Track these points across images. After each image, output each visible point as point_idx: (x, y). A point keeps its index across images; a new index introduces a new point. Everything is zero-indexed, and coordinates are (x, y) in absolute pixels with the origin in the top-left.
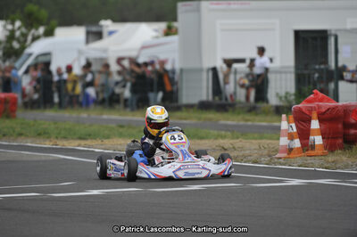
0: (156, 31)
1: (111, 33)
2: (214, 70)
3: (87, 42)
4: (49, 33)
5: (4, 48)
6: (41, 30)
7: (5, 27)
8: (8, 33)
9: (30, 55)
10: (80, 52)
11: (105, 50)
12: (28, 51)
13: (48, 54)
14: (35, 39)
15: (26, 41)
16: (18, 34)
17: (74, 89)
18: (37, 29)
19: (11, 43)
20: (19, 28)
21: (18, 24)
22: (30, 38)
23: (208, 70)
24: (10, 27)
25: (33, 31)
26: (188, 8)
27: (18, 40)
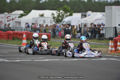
0: (103, 15)
1: (89, 15)
2: (116, 27)
3: (82, 18)
4: (71, 15)
5: (57, 19)
6: (68, 14)
7: (57, 12)
8: (58, 14)
9: (64, 21)
10: (79, 21)
11: (86, 21)
12: (64, 20)
13: (70, 21)
14: (67, 16)
15: (63, 17)
16: (61, 15)
17: (74, 32)
18: (67, 13)
19: (58, 18)
20: (61, 13)
21: (61, 11)
22: (65, 16)
23: (114, 27)
24: (58, 13)
25: (66, 14)
26: (108, 8)
27: (61, 17)
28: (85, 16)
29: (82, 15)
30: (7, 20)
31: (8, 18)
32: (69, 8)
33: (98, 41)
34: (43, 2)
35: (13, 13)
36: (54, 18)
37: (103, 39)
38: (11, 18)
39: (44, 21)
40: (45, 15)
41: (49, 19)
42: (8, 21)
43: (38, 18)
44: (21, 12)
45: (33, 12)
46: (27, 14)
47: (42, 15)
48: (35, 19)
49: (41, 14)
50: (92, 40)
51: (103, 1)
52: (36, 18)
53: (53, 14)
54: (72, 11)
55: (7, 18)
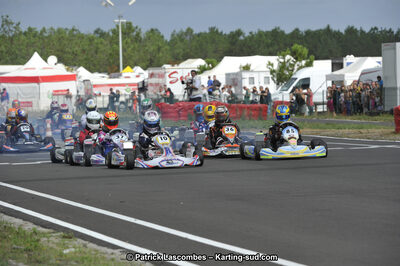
0: (379, 62)
1: (349, 64)
3: (333, 70)
4: (309, 65)
5: (278, 74)
6: (304, 62)
7: (278, 60)
8: (280, 64)
9: (296, 79)
12: (294, 77)
13: (308, 79)
14: (301, 68)
15: (293, 70)
16: (288, 65)
18: (300, 61)
19: (282, 71)
20: (288, 61)
21: (288, 57)
22: (296, 67)
24: (282, 60)
25: (298, 63)
27: (288, 69)
28: (340, 66)
29: (333, 64)
30: (168, 80)
31: (172, 76)
32: (305, 51)
33: (367, 117)
34: (246, 39)
35: (182, 65)
36: (272, 72)
37: (378, 114)
38: (178, 76)
39: (252, 80)
40: (252, 68)
41: (263, 75)
42: (171, 82)
43: (237, 74)
44: (200, 62)
45: (227, 60)
46: (213, 67)
47: (247, 68)
48: (232, 77)
49: (244, 64)
50: (354, 117)
51: (381, 32)
52: (233, 74)
53: (270, 64)
54: (312, 57)
55: (169, 76)
